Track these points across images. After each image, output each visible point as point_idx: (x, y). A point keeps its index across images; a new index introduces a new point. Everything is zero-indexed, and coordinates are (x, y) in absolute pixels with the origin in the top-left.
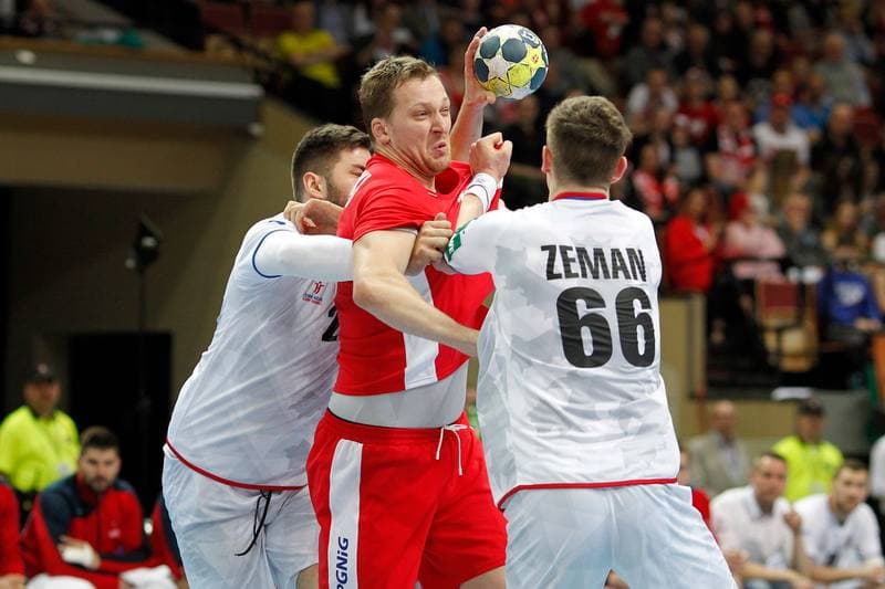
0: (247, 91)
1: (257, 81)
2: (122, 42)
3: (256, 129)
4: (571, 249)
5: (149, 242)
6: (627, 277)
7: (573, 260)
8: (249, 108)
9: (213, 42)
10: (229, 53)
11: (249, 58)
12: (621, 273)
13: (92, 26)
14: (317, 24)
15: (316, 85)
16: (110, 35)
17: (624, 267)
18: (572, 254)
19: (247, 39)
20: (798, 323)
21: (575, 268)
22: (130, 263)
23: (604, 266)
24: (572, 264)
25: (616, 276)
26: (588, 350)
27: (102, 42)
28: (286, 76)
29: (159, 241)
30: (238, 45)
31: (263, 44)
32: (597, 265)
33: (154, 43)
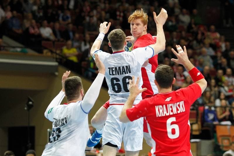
0: (55, 64)
1: (57, 61)
2: (22, 51)
3: (57, 74)
4: (113, 68)
5: (31, 103)
6: (125, 73)
7: (114, 71)
8: (55, 68)
9: (45, 51)
10: (49, 54)
11: (54, 55)
12: (124, 73)
13: (14, 47)
14: (72, 46)
15: (72, 62)
16: (19, 50)
17: (125, 71)
18: (114, 69)
19: (54, 51)
20: (197, 123)
21: (114, 73)
22: (26, 108)
23: (121, 72)
24: (113, 72)
25: (123, 74)
26: (117, 89)
27: (17, 51)
28: (65, 60)
29: (33, 102)
30: (52, 52)
31: (58, 52)
32: (119, 72)
33: (30, 52)
